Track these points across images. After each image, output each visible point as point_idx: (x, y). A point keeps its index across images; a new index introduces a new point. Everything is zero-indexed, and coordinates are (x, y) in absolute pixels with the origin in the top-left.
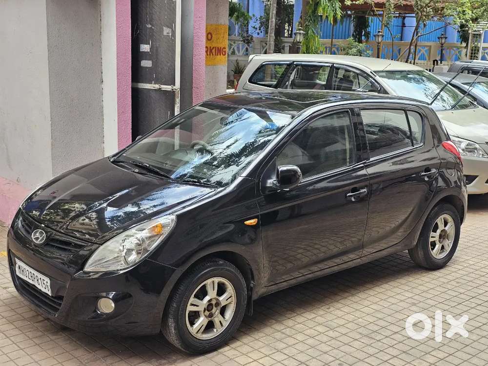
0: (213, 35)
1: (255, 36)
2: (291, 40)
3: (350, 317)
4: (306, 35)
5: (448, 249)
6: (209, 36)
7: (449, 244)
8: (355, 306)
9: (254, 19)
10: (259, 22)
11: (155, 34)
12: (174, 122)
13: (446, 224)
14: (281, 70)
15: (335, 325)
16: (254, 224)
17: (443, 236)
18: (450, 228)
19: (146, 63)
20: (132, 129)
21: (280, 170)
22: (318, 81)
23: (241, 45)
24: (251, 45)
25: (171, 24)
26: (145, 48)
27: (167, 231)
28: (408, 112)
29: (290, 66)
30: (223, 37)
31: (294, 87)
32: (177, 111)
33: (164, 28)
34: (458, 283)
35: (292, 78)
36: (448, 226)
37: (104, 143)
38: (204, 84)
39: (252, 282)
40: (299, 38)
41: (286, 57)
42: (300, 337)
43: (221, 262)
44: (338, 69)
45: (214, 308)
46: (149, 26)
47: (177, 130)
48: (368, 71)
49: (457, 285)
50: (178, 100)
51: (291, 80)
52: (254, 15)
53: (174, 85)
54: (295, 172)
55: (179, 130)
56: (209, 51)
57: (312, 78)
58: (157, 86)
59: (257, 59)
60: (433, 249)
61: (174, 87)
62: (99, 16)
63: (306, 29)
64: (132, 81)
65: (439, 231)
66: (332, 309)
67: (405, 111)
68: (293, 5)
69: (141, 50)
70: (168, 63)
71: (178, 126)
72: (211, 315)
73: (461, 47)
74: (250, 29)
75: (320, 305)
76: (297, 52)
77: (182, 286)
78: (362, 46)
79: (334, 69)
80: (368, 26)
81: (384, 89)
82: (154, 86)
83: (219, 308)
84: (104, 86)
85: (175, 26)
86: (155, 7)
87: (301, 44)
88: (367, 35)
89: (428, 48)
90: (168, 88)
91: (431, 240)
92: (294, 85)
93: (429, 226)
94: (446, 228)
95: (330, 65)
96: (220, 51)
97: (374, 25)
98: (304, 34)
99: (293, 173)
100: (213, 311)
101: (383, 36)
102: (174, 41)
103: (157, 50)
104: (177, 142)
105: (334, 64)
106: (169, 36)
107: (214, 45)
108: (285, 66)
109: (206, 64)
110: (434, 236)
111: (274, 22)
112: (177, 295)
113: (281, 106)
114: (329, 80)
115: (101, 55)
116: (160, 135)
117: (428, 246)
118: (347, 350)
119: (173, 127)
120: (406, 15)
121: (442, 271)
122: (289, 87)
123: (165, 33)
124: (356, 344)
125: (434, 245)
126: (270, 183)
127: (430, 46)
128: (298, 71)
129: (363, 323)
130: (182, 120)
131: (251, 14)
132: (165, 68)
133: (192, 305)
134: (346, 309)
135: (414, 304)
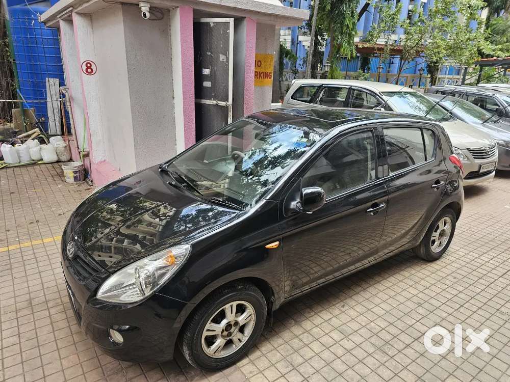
0: (262, 63)
1: (300, 69)
2: (322, 72)
3: (362, 320)
4: (331, 67)
5: (444, 244)
6: (258, 63)
7: (445, 240)
8: (366, 304)
9: (299, 59)
10: (302, 61)
11: (213, 60)
12: (227, 129)
13: (445, 224)
14: (314, 91)
15: (350, 331)
16: (275, 247)
17: (442, 234)
18: (448, 228)
19: (207, 84)
20: (196, 135)
21: (304, 193)
22: (338, 99)
23: (291, 75)
24: (297, 75)
25: (226, 53)
26: (206, 71)
27: (180, 262)
28: (423, 130)
29: (320, 87)
30: (270, 64)
31: (322, 103)
32: (230, 121)
33: (220, 55)
34: (455, 278)
35: (321, 95)
36: (446, 226)
37: (176, 145)
38: (253, 101)
39: (273, 297)
40: (327, 69)
41: (318, 82)
42: (316, 347)
43: (240, 287)
44: (354, 90)
45: (233, 328)
46: (209, 54)
47: (230, 136)
48: (377, 92)
49: (455, 280)
50: (230, 114)
51: (320, 97)
52: (299, 57)
53: (228, 101)
54: (319, 194)
55: (231, 137)
56: (258, 75)
57: (335, 96)
58: (215, 102)
59: (297, 83)
60: (432, 245)
61: (228, 104)
62: (170, 44)
63: (332, 63)
64: (195, 98)
65: (439, 231)
66: (346, 307)
67: (421, 129)
68: (323, 52)
69: (203, 73)
70: (223, 84)
71: (231, 133)
72: (230, 334)
73: (427, 77)
74: (297, 65)
75: (335, 301)
76: (325, 78)
77: (197, 316)
78: (367, 75)
79: (351, 90)
80: (369, 63)
81: (389, 106)
82: (213, 102)
83: (238, 328)
84: (175, 101)
85: (229, 53)
86: (214, 38)
87: (328, 73)
88: (369, 69)
89: (405, 78)
90: (223, 103)
91: (432, 238)
92: (322, 102)
93: (434, 227)
94: (445, 228)
95: (349, 87)
96: (267, 75)
97: (374, 62)
98: (330, 66)
99: (317, 194)
100: (232, 330)
101: (383, 68)
102: (228, 65)
103: (215, 73)
104: (230, 145)
105: (351, 86)
106: (224, 62)
107: (262, 70)
108: (316, 88)
109: (255, 85)
110: (436, 235)
111: (311, 60)
112: (192, 325)
113: (311, 123)
114: (347, 98)
115: (172, 77)
116: (216, 140)
117: (429, 243)
118: (362, 372)
119: (226, 133)
120: (395, 56)
121: (438, 262)
122: (318, 102)
123: (221, 60)
124: (370, 361)
125: (434, 242)
126: (294, 205)
127: (407, 77)
128: (325, 92)
129: (375, 329)
130: (234, 129)
131: (298, 56)
132: (221, 87)
133: (208, 330)
134: (359, 308)
135: (420, 305)
